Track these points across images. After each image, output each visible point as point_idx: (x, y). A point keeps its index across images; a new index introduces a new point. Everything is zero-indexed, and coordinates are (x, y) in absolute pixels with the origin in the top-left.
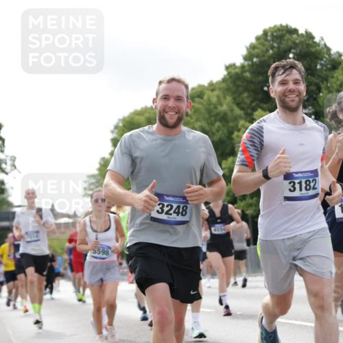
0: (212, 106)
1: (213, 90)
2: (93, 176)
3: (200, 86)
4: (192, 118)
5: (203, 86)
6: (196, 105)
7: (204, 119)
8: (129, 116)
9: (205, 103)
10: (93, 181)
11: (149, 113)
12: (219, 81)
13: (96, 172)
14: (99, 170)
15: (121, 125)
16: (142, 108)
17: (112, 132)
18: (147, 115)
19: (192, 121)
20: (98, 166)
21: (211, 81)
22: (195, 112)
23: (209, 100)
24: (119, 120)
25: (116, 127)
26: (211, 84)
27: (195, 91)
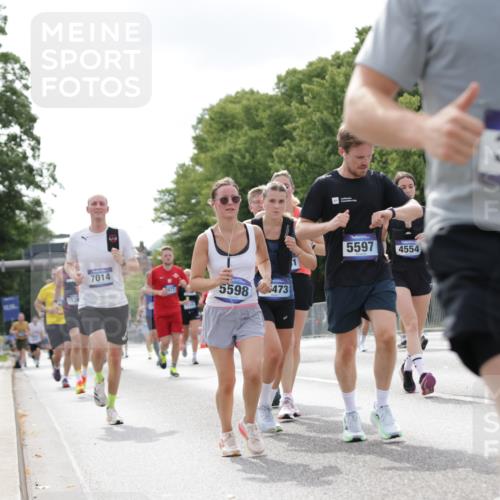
0: (338, 89)
1: (339, 66)
2: (168, 192)
3: (321, 60)
4: (309, 107)
5: (326, 60)
6: (315, 88)
7: (327, 108)
8: (218, 104)
9: (327, 85)
10: (167, 197)
11: (248, 99)
12: (349, 52)
13: (172, 186)
14: (176, 182)
15: (207, 117)
16: (238, 93)
17: (195, 128)
18: (245, 102)
19: (310, 110)
20: (175, 177)
21: (337, 53)
22: (314, 98)
23: (333, 80)
24: (204, 110)
25: (200, 121)
26: (337, 57)
27: (314, 67)
